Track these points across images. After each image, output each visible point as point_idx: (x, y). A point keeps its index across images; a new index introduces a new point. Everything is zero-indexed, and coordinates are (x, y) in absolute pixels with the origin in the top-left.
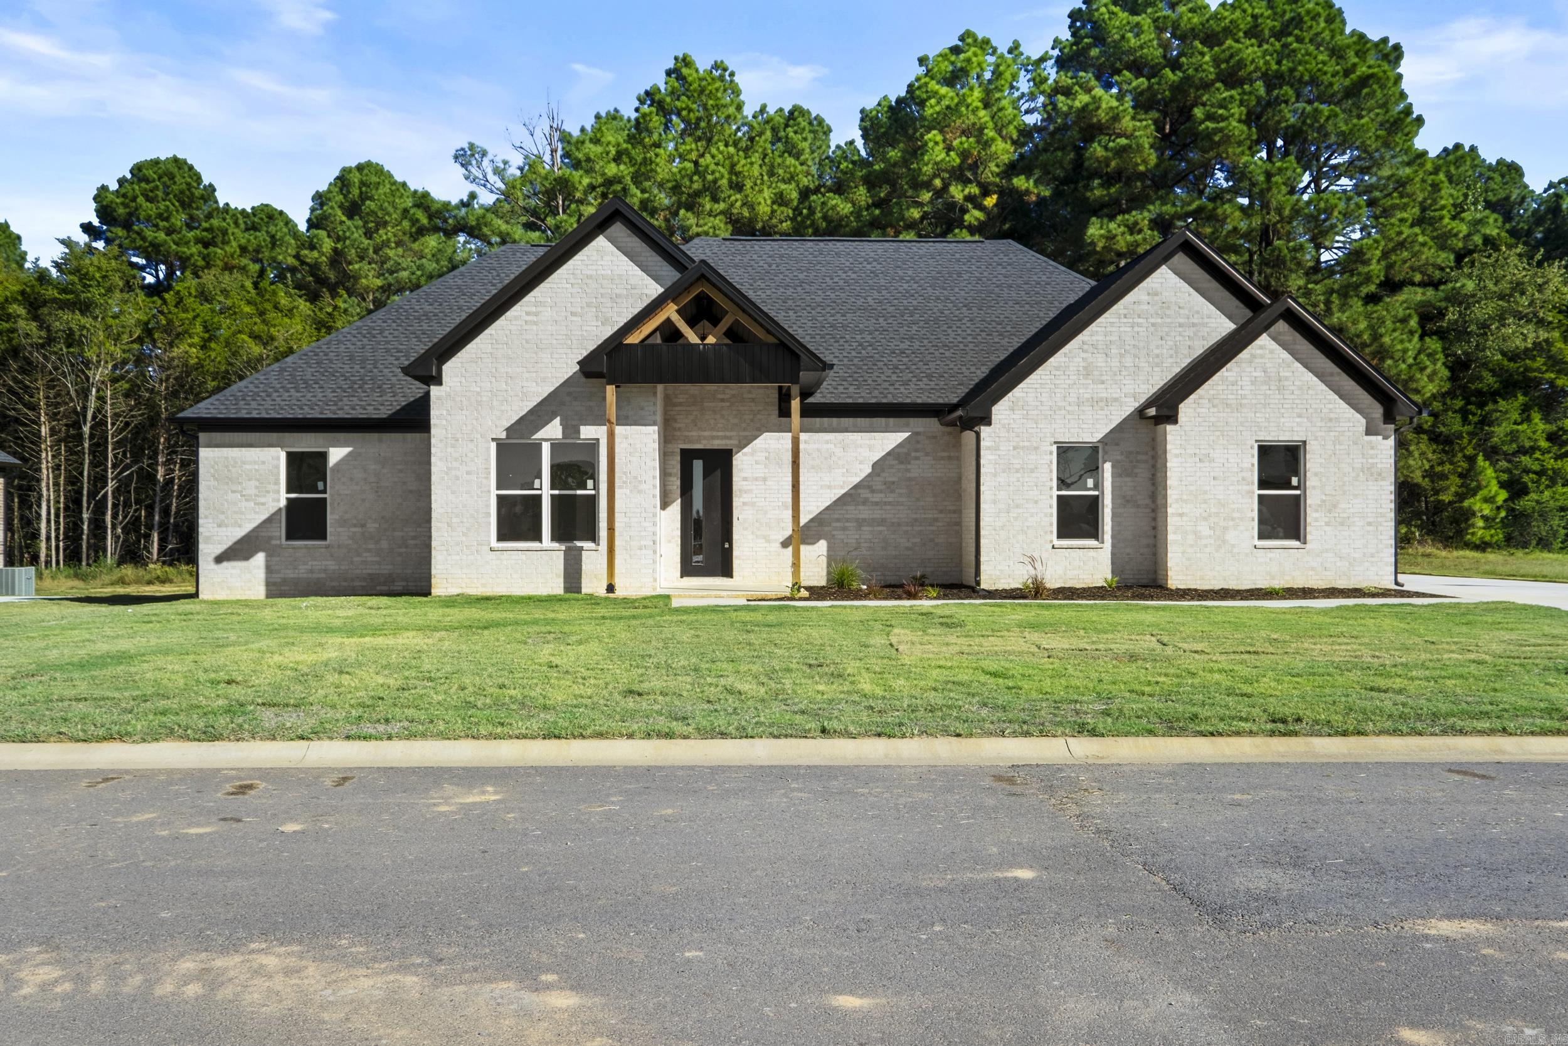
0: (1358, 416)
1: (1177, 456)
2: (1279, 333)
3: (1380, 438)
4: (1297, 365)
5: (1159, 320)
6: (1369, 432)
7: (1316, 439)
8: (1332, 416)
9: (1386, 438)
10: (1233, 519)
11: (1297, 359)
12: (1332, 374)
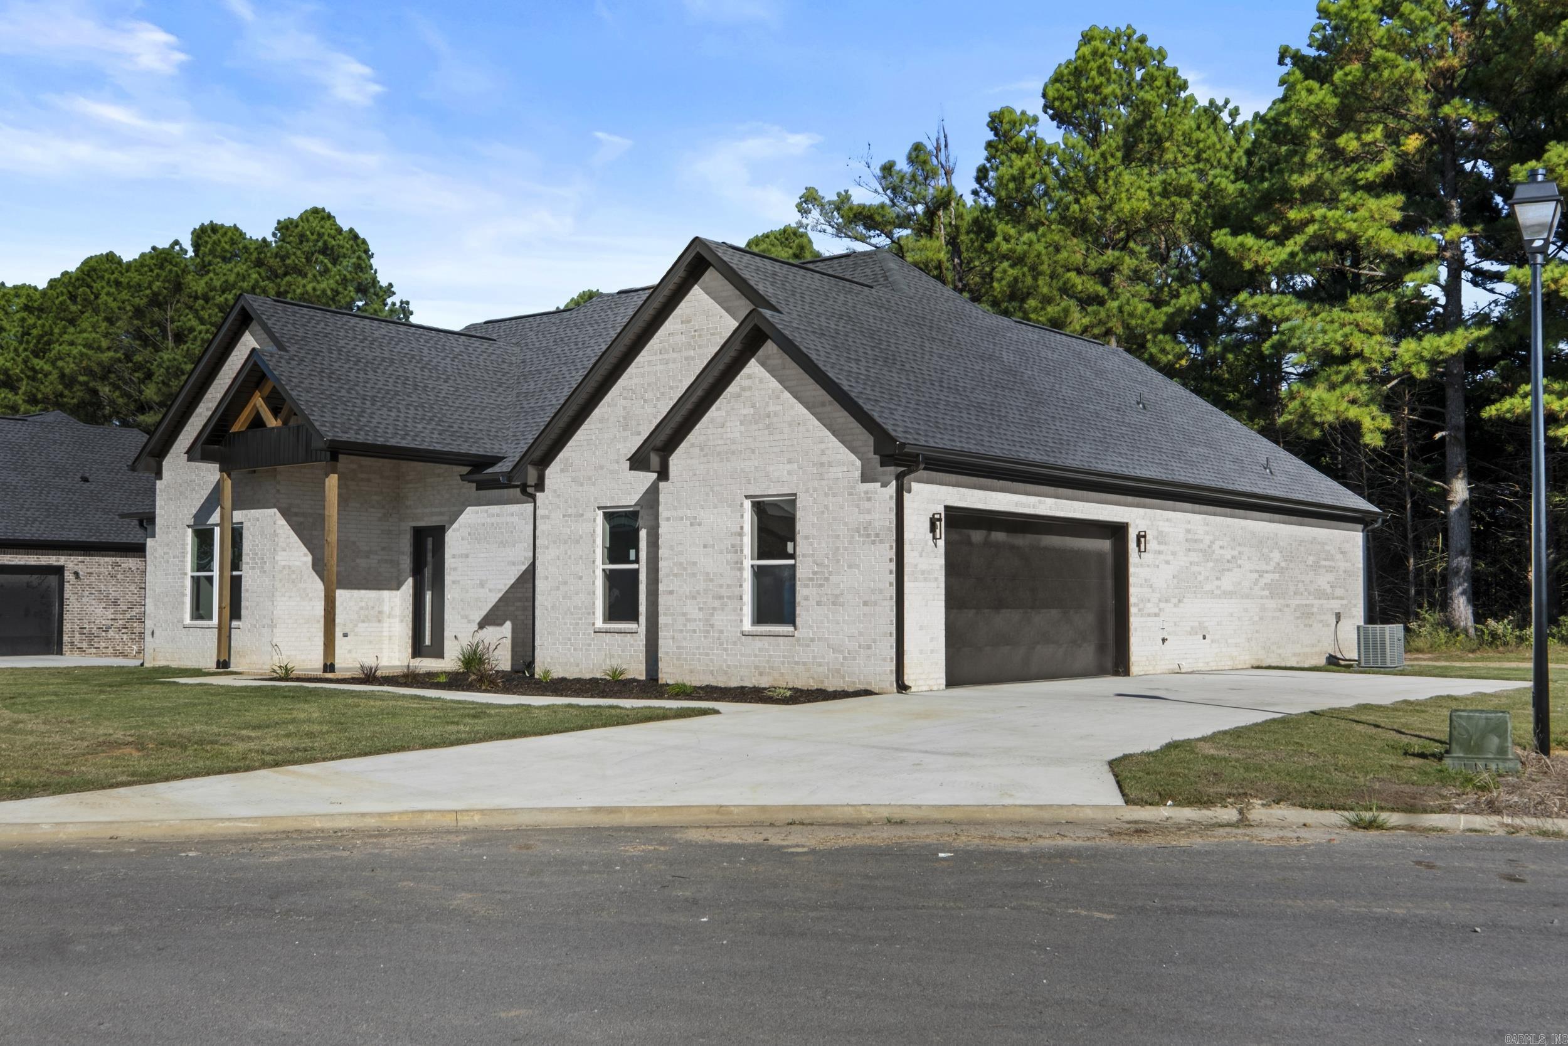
0: (853, 457)
1: (668, 519)
2: (768, 357)
3: (879, 484)
4: (787, 394)
5: (692, 353)
6: (865, 478)
7: (807, 491)
8: (824, 459)
9: (884, 485)
10: (721, 598)
11: (786, 388)
12: (823, 404)
